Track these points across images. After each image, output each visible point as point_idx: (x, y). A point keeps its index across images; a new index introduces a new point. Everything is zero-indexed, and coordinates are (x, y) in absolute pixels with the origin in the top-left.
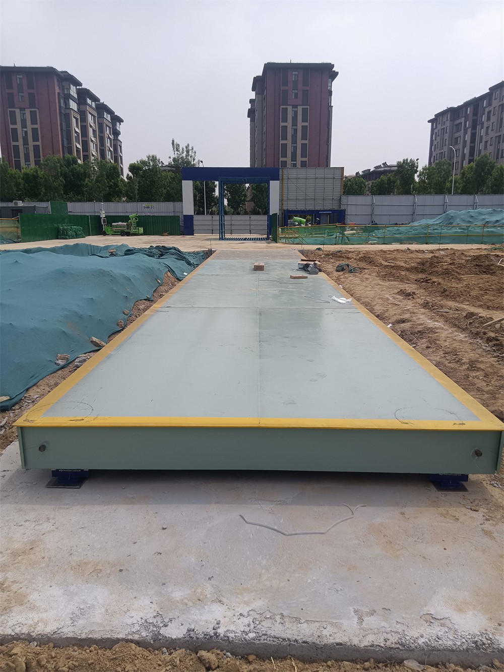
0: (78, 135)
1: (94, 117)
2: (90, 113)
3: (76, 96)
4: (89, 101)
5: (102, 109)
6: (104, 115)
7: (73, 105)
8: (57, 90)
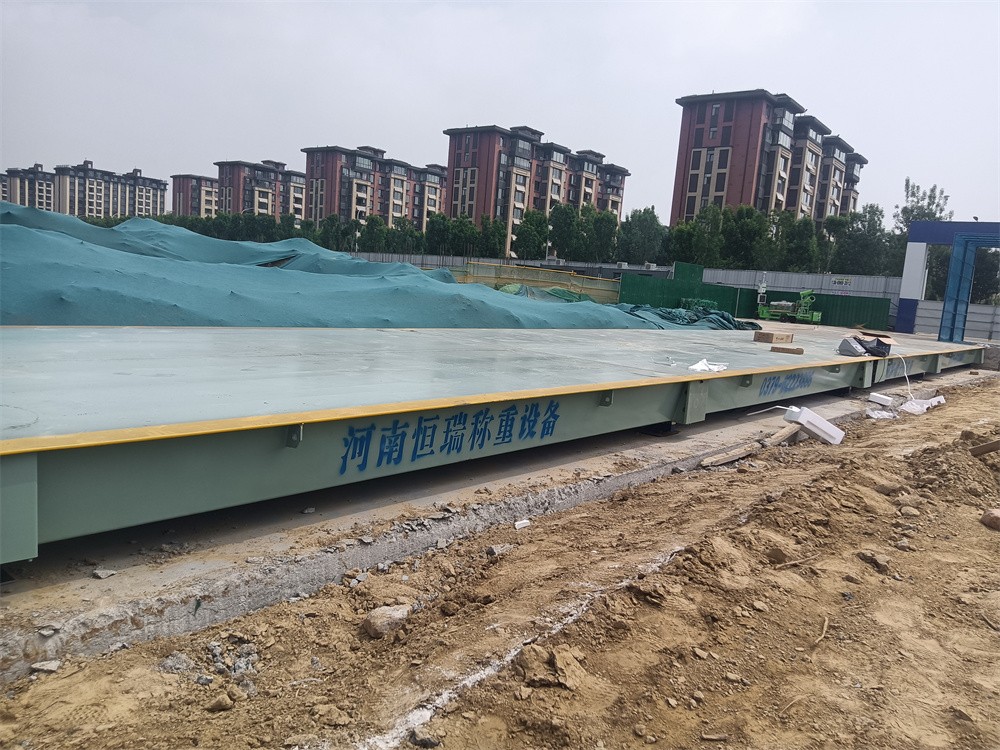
0: (784, 183)
1: (817, 156)
2: (810, 150)
3: (791, 127)
4: (812, 134)
5: (833, 144)
6: (834, 153)
7: (785, 140)
8: (764, 119)
